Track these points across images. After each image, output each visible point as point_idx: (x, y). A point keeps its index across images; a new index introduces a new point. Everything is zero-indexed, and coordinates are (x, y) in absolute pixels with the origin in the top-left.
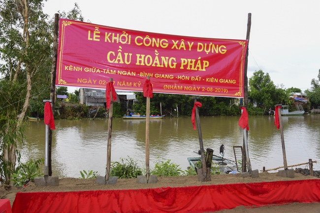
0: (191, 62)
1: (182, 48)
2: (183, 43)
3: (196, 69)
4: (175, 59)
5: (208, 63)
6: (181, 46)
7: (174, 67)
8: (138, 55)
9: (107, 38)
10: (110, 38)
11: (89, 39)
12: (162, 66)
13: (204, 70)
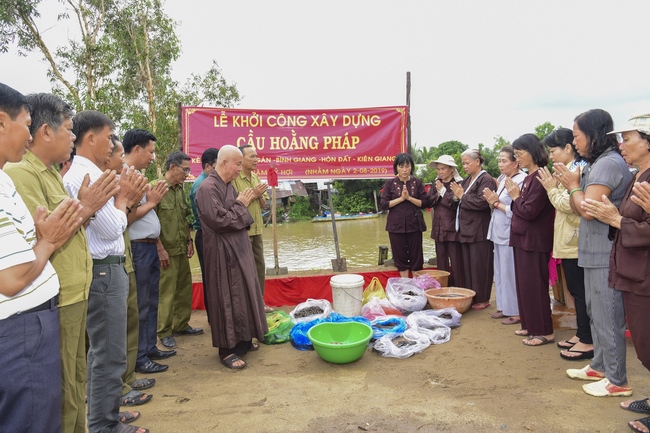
0: (337, 140)
1: (324, 125)
2: (324, 118)
3: (343, 147)
4: (316, 138)
5: (358, 138)
6: (322, 122)
7: (316, 147)
8: (272, 138)
9: (235, 122)
10: (239, 121)
11: (216, 125)
12: (301, 148)
13: (354, 147)
